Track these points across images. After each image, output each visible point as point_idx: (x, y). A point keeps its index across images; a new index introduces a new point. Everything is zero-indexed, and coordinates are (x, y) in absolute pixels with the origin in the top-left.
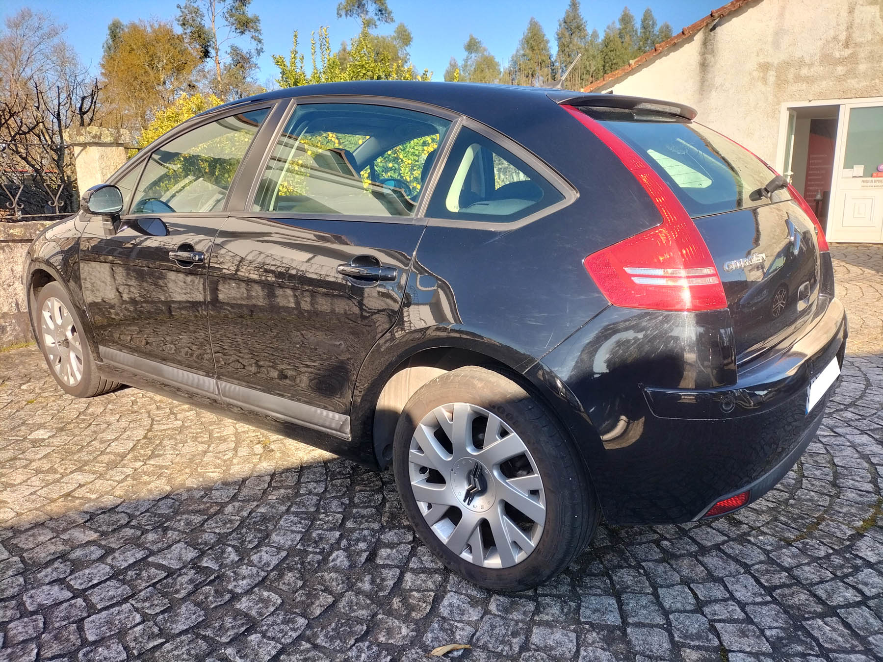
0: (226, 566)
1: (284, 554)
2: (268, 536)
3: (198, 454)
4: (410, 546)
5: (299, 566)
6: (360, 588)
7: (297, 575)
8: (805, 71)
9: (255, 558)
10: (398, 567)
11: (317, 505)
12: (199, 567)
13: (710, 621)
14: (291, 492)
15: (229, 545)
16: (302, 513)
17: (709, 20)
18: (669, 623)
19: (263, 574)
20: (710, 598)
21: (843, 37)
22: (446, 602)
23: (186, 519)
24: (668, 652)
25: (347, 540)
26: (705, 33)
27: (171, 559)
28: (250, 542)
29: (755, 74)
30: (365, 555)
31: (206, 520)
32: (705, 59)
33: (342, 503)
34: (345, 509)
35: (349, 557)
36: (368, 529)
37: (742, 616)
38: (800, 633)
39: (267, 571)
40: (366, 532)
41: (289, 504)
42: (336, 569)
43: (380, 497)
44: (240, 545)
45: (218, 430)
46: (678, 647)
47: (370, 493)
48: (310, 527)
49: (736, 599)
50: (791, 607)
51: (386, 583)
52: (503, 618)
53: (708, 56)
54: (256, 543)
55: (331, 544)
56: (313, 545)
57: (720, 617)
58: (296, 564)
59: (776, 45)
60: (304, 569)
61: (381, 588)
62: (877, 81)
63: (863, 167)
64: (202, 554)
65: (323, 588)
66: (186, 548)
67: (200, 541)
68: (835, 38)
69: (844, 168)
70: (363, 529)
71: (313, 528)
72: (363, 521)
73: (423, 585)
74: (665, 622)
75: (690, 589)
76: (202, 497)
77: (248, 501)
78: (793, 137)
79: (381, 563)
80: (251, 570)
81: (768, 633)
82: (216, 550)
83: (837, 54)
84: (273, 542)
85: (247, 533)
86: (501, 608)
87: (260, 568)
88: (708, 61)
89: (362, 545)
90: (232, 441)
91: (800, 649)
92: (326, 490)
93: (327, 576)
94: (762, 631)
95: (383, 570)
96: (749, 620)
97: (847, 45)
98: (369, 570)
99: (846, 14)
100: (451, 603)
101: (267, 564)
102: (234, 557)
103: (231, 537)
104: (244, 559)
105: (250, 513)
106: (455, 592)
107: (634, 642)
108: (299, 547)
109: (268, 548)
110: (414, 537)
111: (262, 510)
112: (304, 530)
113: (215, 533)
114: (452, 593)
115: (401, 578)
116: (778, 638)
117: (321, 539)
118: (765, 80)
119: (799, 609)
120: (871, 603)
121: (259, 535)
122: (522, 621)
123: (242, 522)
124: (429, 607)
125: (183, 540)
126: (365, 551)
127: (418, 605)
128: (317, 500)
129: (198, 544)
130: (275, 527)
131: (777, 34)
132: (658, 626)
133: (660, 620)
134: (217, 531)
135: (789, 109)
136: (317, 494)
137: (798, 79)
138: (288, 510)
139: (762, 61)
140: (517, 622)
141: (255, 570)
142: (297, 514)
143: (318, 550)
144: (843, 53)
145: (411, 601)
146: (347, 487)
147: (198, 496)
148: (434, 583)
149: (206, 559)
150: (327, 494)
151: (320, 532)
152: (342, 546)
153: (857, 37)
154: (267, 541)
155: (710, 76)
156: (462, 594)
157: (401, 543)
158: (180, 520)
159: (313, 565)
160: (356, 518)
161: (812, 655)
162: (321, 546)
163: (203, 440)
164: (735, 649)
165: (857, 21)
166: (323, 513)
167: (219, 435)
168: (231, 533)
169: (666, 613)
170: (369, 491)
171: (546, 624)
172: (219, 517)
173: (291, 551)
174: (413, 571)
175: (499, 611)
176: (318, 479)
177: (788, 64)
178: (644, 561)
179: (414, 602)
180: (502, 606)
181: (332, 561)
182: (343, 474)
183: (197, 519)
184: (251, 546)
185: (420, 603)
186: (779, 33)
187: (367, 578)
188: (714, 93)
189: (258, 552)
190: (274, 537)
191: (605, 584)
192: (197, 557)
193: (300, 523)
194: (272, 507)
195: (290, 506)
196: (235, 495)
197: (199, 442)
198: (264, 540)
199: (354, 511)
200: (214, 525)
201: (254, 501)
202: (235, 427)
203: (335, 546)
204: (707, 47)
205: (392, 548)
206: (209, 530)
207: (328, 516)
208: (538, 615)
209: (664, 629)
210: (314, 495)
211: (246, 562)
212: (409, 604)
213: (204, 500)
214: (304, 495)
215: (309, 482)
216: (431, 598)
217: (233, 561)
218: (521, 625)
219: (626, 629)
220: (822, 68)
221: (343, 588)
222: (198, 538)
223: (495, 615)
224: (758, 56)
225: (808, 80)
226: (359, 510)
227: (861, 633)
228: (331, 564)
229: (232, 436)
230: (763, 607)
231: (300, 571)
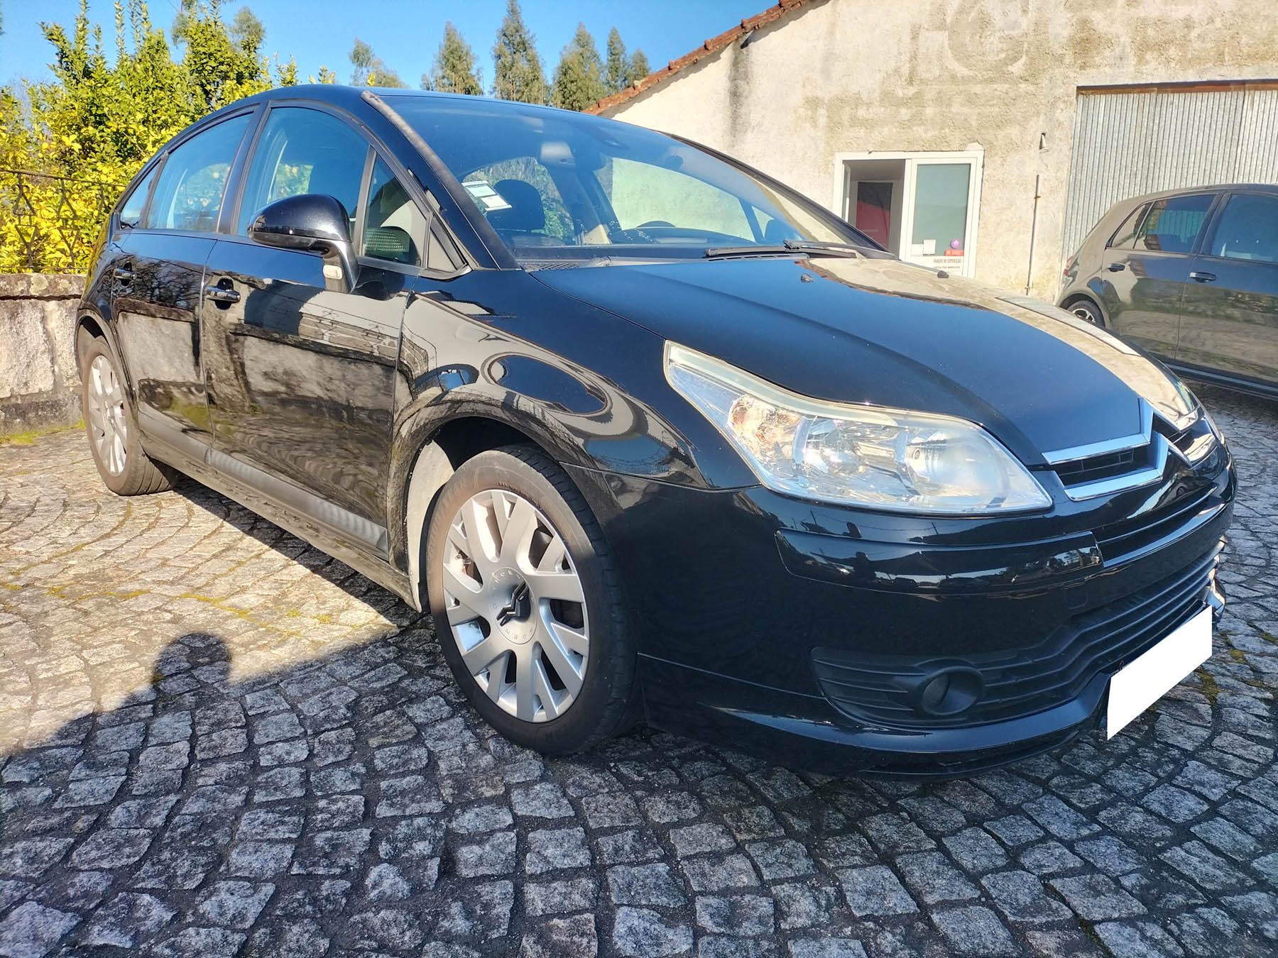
0: (148, 935)
1: (269, 889)
2: (221, 859)
3: (15, 717)
4: (513, 835)
5: (309, 908)
6: (448, 932)
7: (313, 928)
8: (861, 112)
9: (208, 907)
10: (505, 877)
11: (305, 782)
12: (85, 948)
13: (1041, 878)
14: (241, 766)
15: (143, 891)
16: (279, 802)
17: (740, 33)
18: (985, 893)
19: (238, 938)
20: (1019, 840)
21: (906, 70)
22: (620, 928)
23: (26, 851)
24: (1009, 943)
25: (388, 841)
26: (734, 50)
27: (15, 940)
28: (186, 876)
29: (801, 111)
30: (434, 865)
31: (72, 848)
32: (737, 87)
33: (353, 774)
34: (362, 785)
35: (403, 873)
36: (421, 815)
37: (1078, 863)
38: (1165, 874)
39: (244, 931)
40: (420, 822)
41: (245, 789)
42: (386, 902)
43: (423, 752)
44: (166, 887)
45: (45, 666)
46: (1018, 930)
47: (401, 748)
48: (305, 827)
49: (1054, 835)
50: (1130, 835)
51: (495, 911)
52: (731, 938)
53: (741, 83)
54: (201, 876)
55: (360, 855)
56: (324, 862)
57: (1051, 870)
58: (302, 905)
59: (826, 73)
60: (321, 911)
61: (489, 923)
62: (947, 130)
63: (934, 241)
64: (86, 918)
65: (374, 944)
66: (43, 912)
67: (71, 892)
68: (897, 71)
69: (913, 242)
70: (411, 817)
71: (312, 830)
72: (407, 801)
73: (566, 902)
74: (979, 892)
75: (986, 830)
76: (50, 800)
77: (156, 794)
78: (848, 200)
79: (472, 875)
80: (208, 935)
81: (1127, 882)
82: (115, 905)
83: (900, 93)
84: (238, 869)
85: (175, 859)
86: (719, 920)
87: (226, 928)
88: (741, 90)
89: (422, 847)
90: (82, 684)
91: (1180, 899)
92: (311, 755)
93: (375, 919)
94: (1116, 881)
95: (479, 888)
96: (1089, 868)
97: (911, 82)
98: (453, 891)
99: (909, 41)
100: (630, 928)
101: (240, 916)
102: (160, 913)
103: (141, 873)
104: (185, 916)
105: (169, 818)
106: (629, 905)
107: (955, 937)
108: (295, 870)
109: (231, 883)
110: (515, 816)
111: (193, 806)
112: (294, 836)
113: (101, 870)
114: (625, 909)
115: (519, 897)
116: (1142, 887)
117: (335, 847)
118: (814, 121)
119: (1142, 836)
120: (1225, 809)
121: (203, 860)
122: (763, 936)
123: (156, 835)
124: (595, 943)
125: (30, 896)
126: (431, 857)
127: (573, 943)
128: (302, 775)
129: (69, 900)
130: (232, 839)
131: (826, 59)
132: (972, 902)
133: (969, 892)
134: (105, 864)
135: (845, 162)
136: (296, 764)
137: (855, 122)
138: (248, 803)
139: (809, 94)
140: (757, 939)
141: (217, 934)
142: (269, 806)
143: (338, 871)
144: (906, 91)
145: (555, 938)
146: (351, 742)
147: (39, 799)
148: (584, 894)
149: (96, 929)
150: (316, 760)
151: (329, 834)
152: (382, 854)
153: (923, 72)
154: (222, 868)
155: (743, 110)
156: (641, 907)
157: (492, 832)
158: (11, 855)
159: (336, 902)
160: (391, 797)
161: (1201, 905)
162: (341, 862)
163: (19, 687)
164: (1099, 917)
165: (922, 50)
166: (322, 797)
167: (50, 674)
168: (138, 865)
169: (973, 878)
170: (397, 744)
171: (805, 934)
172: (99, 837)
173: (282, 880)
174: (536, 878)
175: (718, 925)
176: (289, 735)
177: (841, 100)
178: (900, 797)
179: (564, 938)
180: (720, 916)
181: (374, 887)
182: (334, 721)
183: (53, 847)
184: (191, 885)
185: (575, 938)
186: (829, 58)
187: (456, 908)
188: (749, 135)
189: (211, 894)
190: (234, 857)
191: (861, 845)
192: (75, 929)
193: (283, 823)
194: (213, 800)
195: (249, 795)
196: (123, 785)
197: (9, 693)
198: (216, 868)
199: (383, 785)
200: (94, 854)
201: (168, 793)
202: (82, 658)
203: (371, 856)
204: (739, 72)
205: (480, 843)
206: (86, 867)
207: (336, 801)
208: (785, 920)
209: (983, 905)
210: (288, 765)
211: (190, 919)
212: (555, 944)
213: (57, 805)
214: (270, 768)
215: (272, 743)
216: (592, 925)
217: (160, 922)
218: (765, 944)
219: (930, 918)
220: (883, 109)
221: (415, 937)
222: (65, 888)
223: (718, 936)
224: (804, 86)
225: (868, 124)
226: (392, 781)
227: (1239, 859)
228: (373, 894)
229: (79, 674)
230: (1098, 842)
231: (313, 918)
